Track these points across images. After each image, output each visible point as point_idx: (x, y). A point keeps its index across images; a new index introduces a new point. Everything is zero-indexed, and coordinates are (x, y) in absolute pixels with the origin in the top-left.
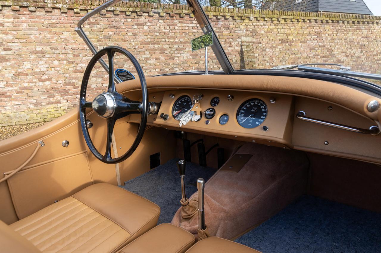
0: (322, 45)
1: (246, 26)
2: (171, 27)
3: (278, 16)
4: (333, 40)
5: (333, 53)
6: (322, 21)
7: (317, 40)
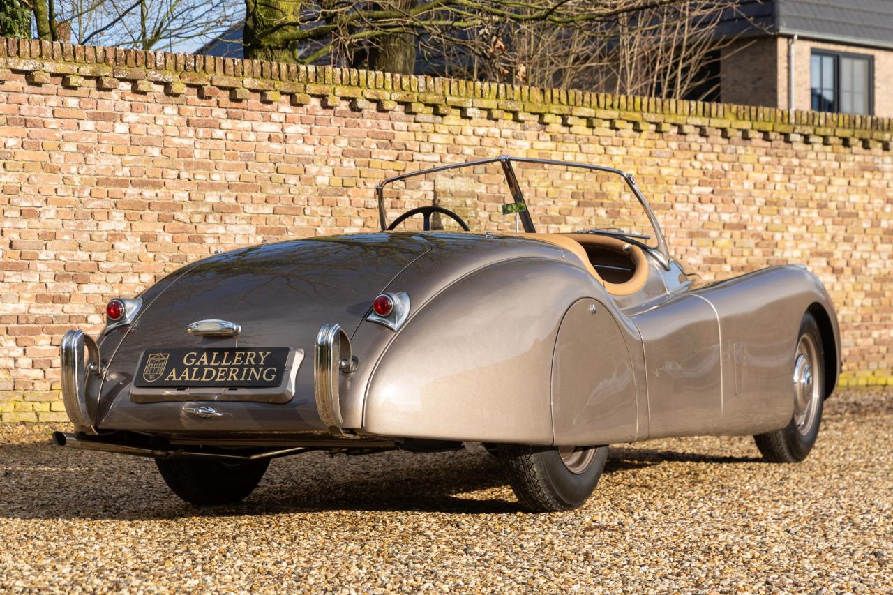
0: (735, 221)
1: (452, 137)
2: (201, 132)
3: (563, 107)
4: (776, 204)
5: (778, 254)
6: (724, 133)
7: (711, 202)
